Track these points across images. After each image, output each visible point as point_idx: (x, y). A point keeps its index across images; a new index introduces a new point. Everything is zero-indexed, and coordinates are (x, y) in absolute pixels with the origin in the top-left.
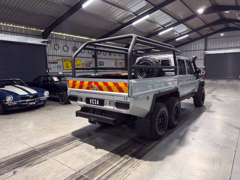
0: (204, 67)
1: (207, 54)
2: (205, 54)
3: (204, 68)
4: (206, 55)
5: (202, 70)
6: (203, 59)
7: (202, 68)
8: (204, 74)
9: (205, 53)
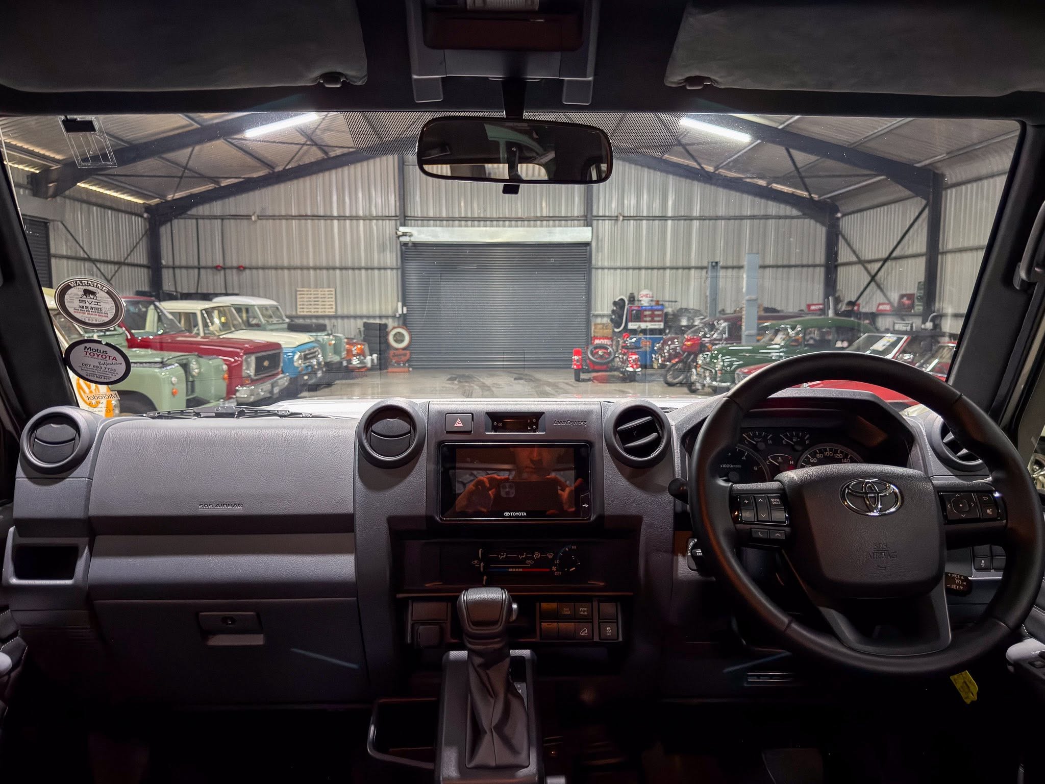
0: (401, 310)
1: (413, 239)
2: (403, 239)
3: (403, 316)
4: (406, 244)
5: (390, 323)
6: (392, 269)
7: (394, 317)
8: (404, 349)
9: (404, 234)
